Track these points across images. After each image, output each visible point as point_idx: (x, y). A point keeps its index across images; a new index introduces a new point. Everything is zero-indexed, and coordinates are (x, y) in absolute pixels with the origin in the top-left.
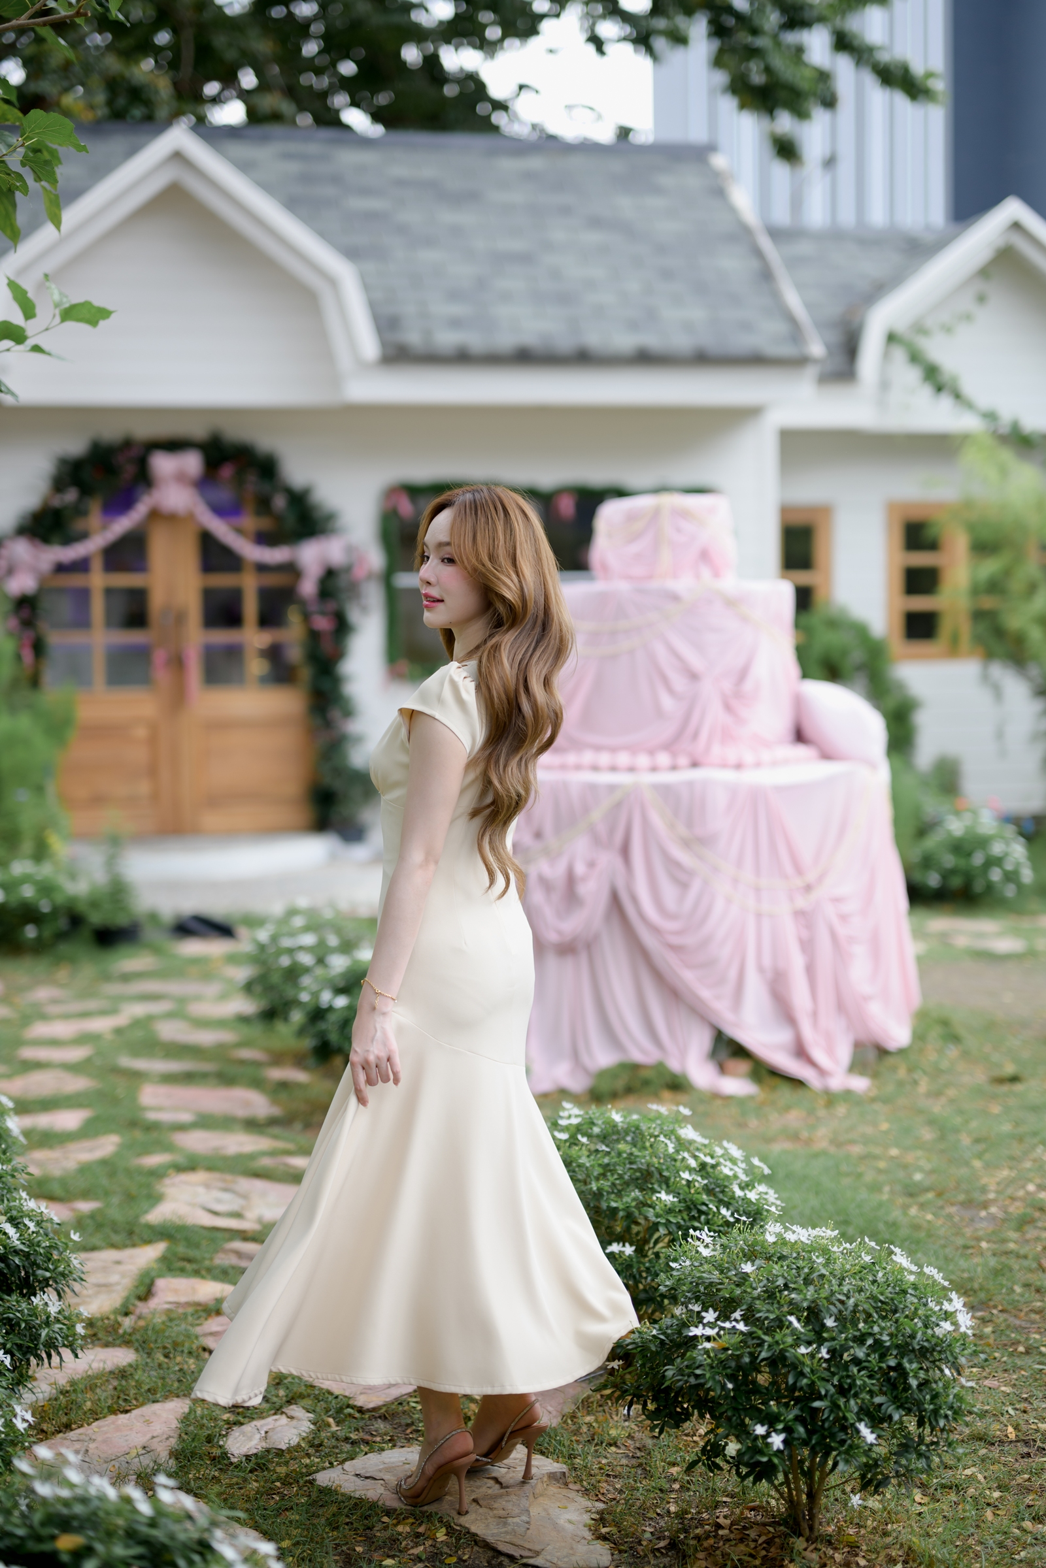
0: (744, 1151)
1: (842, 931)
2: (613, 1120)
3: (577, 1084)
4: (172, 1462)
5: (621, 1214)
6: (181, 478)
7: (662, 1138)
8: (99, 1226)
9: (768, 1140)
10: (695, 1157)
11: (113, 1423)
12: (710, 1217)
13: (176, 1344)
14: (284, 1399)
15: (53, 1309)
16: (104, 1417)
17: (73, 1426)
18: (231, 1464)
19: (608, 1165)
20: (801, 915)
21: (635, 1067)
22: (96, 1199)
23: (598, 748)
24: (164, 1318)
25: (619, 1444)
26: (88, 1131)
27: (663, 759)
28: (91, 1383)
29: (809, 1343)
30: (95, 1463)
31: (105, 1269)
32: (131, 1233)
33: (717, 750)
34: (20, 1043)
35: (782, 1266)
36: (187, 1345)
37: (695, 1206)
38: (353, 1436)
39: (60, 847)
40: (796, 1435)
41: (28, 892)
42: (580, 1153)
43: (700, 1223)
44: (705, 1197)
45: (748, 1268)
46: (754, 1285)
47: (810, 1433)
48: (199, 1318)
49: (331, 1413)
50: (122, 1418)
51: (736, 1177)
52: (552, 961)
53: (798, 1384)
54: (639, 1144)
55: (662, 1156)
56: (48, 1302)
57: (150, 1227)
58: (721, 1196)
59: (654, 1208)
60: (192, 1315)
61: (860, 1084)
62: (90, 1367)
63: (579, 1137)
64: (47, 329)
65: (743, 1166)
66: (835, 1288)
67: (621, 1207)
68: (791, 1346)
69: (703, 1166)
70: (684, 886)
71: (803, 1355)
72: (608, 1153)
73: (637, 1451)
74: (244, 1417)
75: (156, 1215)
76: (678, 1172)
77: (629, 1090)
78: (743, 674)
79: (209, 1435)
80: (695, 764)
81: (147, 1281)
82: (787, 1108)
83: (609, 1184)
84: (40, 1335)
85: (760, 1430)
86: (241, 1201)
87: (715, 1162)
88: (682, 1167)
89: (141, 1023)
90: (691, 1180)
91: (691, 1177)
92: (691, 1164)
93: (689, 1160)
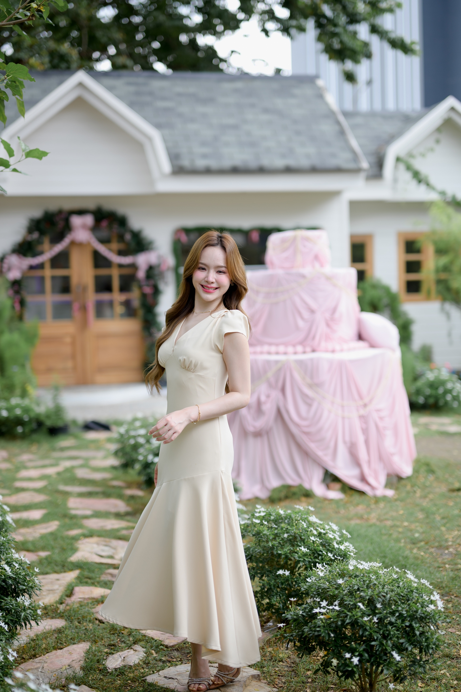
0: (339, 527)
1: (381, 424)
2: (280, 513)
3: (263, 495)
4: (81, 672)
5: (283, 556)
6: (84, 226)
7: (301, 521)
8: (49, 563)
9: (350, 519)
10: (316, 530)
11: (55, 654)
12: (323, 557)
13: (83, 617)
14: (132, 642)
15: (27, 604)
16: (51, 651)
17: (37, 656)
18: (108, 672)
19: (277, 534)
20: (361, 417)
21: (289, 487)
22: (48, 551)
23: (270, 344)
24: (78, 605)
25: (284, 661)
26: (45, 519)
27: (299, 348)
28: (45, 635)
29: (369, 615)
30: (47, 673)
31: (52, 583)
32: (63, 566)
33: (323, 344)
34: (15, 479)
35: (357, 580)
36: (88, 617)
37: (317, 552)
38: (163, 659)
39: (32, 391)
40: (364, 658)
41: (18, 412)
42: (264, 529)
43: (319, 560)
44: (321, 547)
45: (340, 581)
46: (344, 589)
47: (370, 656)
48: (94, 605)
49: (153, 648)
50: (59, 651)
51: (335, 538)
52: (251, 441)
53: (364, 634)
54: (291, 524)
55: (301, 529)
56: (25, 600)
57: (72, 563)
58: (328, 547)
59: (298, 554)
60: (91, 603)
61: (390, 493)
62: (45, 628)
63: (264, 522)
64: (19, 161)
65: (338, 534)
66: (381, 590)
67: (283, 553)
68: (360, 617)
69: (320, 534)
70: (310, 405)
71: (366, 621)
72: (276, 529)
73: (292, 664)
74: (114, 651)
75: (75, 558)
76: (309, 537)
77: (287, 497)
78: (334, 310)
79: (98, 659)
80: (314, 351)
81: (71, 588)
82: (358, 504)
83: (277, 543)
84: (21, 615)
85: (348, 655)
86: (113, 551)
87: (325, 532)
88: (311, 535)
89: (69, 470)
90: (315, 541)
91: (315, 539)
92: (314, 533)
93: (313, 531)
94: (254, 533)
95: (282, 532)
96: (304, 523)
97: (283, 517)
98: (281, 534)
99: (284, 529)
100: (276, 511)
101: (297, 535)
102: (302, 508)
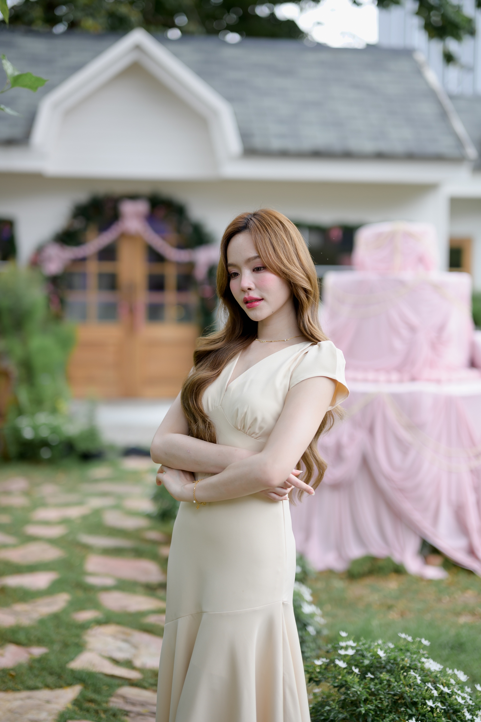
0: (468, 676)
2: (378, 655)
3: (339, 566)
6: (136, 214)
8: (43, 669)
9: (458, 614)
10: (436, 689)
21: (374, 559)
22: (45, 646)
26: (53, 589)
27: (395, 376)
32: (60, 676)
33: (426, 372)
34: (28, 522)
39: (64, 407)
41: (45, 433)
55: (412, 686)
57: (73, 671)
63: (353, 668)
69: (442, 693)
70: (406, 453)
72: (372, 680)
75: (78, 664)
76: (424, 700)
77: (371, 573)
78: (441, 329)
80: (413, 380)
81: (62, 721)
82: (465, 589)
86: (133, 651)
87: (450, 692)
88: (427, 696)
89: (97, 512)
90: (434, 707)
91: (434, 705)
92: (433, 694)
93: (432, 690)
94: (336, 684)
95: (381, 688)
96: (417, 676)
97: (383, 662)
98: (380, 692)
99: (385, 682)
100: (372, 647)
101: (405, 695)
102: (410, 639)
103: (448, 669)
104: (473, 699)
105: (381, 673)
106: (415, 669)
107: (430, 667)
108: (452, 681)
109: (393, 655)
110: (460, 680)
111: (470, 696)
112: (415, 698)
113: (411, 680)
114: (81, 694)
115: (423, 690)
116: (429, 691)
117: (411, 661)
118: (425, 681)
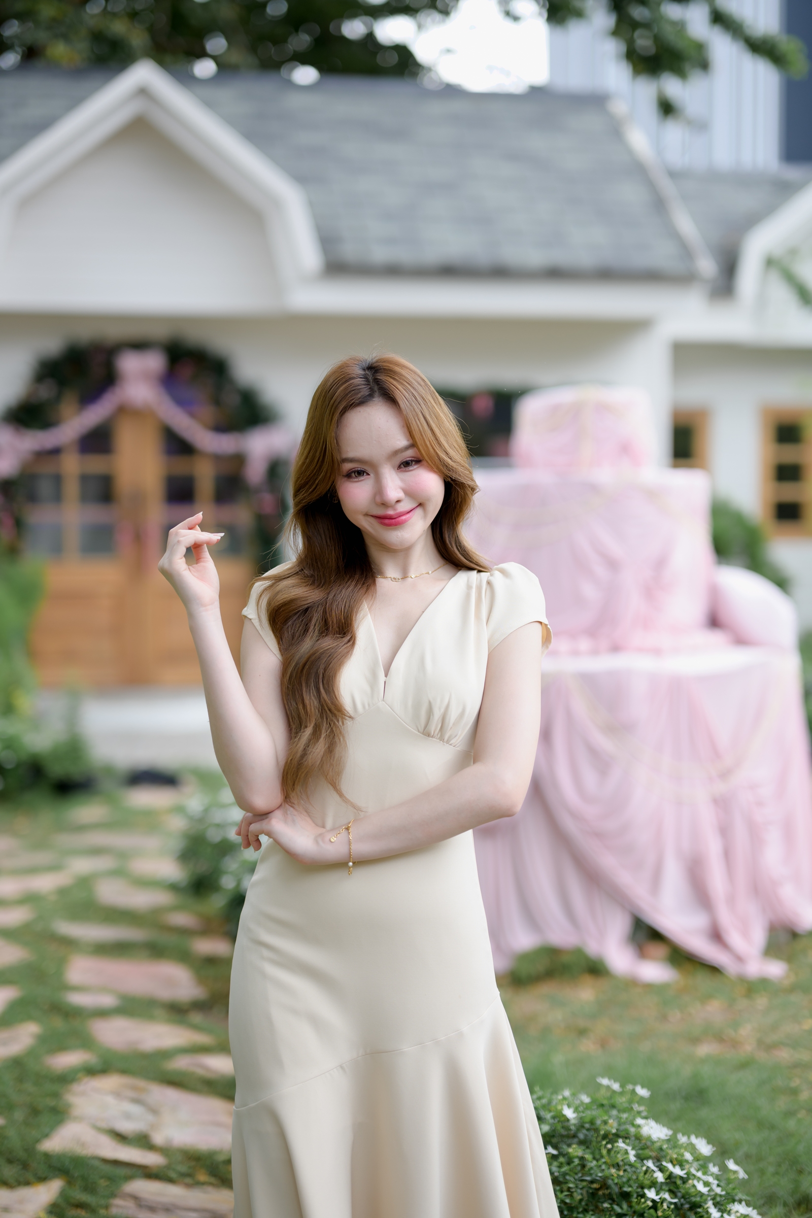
0: (713, 1146)
1: (757, 817)
6: (144, 375)
9: (695, 1040)
10: (662, 1169)
21: (555, 951)
26: (10, 1016)
27: (584, 644)
32: (25, 1166)
33: (637, 635)
39: (25, 702)
51: (710, 1192)
55: (621, 1166)
57: (47, 1156)
61: (775, 969)
65: (716, 1170)
69: (670, 1177)
70: (604, 772)
75: (56, 1143)
76: (642, 1189)
77: (550, 974)
78: (660, 564)
80: (615, 649)
86: (150, 1118)
87: (685, 1174)
88: (647, 1182)
89: (85, 882)
90: (658, 1200)
91: (658, 1197)
92: (656, 1178)
93: (654, 1172)
95: (570, 1170)
96: (629, 1148)
97: (573, 1128)
98: (568, 1177)
99: (576, 1161)
100: (554, 1103)
101: (610, 1182)
102: (616, 1086)
103: (680, 1136)
104: (722, 1184)
105: (569, 1145)
106: (626, 1137)
107: (650, 1133)
108: (688, 1156)
109: (589, 1114)
110: (700, 1154)
111: (718, 1180)
112: (626, 1186)
113: (619, 1156)
114: (63, 1194)
115: (640, 1173)
116: (650, 1173)
117: (620, 1124)
118: (642, 1156)
